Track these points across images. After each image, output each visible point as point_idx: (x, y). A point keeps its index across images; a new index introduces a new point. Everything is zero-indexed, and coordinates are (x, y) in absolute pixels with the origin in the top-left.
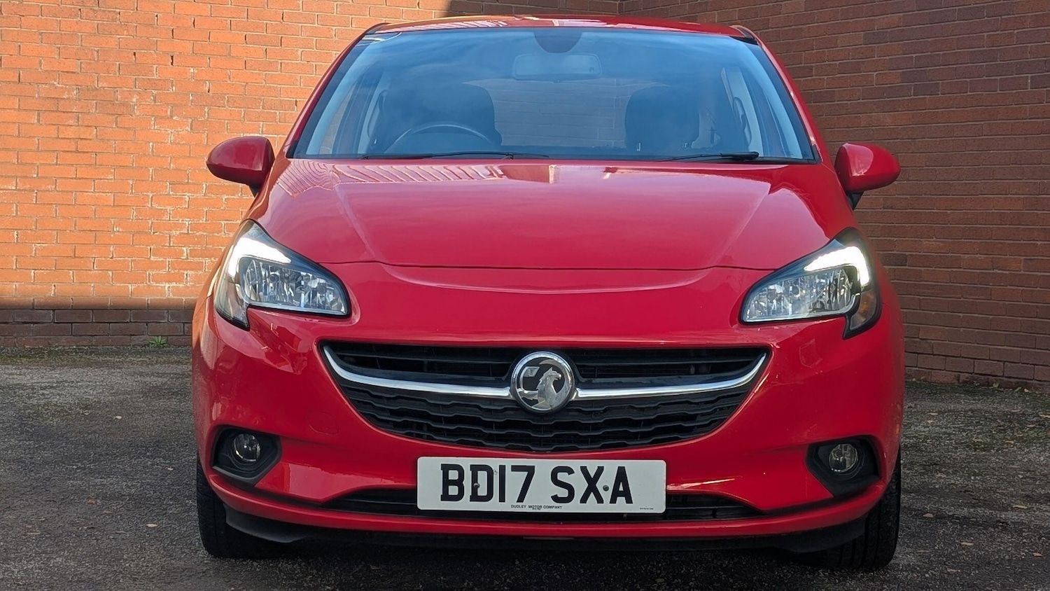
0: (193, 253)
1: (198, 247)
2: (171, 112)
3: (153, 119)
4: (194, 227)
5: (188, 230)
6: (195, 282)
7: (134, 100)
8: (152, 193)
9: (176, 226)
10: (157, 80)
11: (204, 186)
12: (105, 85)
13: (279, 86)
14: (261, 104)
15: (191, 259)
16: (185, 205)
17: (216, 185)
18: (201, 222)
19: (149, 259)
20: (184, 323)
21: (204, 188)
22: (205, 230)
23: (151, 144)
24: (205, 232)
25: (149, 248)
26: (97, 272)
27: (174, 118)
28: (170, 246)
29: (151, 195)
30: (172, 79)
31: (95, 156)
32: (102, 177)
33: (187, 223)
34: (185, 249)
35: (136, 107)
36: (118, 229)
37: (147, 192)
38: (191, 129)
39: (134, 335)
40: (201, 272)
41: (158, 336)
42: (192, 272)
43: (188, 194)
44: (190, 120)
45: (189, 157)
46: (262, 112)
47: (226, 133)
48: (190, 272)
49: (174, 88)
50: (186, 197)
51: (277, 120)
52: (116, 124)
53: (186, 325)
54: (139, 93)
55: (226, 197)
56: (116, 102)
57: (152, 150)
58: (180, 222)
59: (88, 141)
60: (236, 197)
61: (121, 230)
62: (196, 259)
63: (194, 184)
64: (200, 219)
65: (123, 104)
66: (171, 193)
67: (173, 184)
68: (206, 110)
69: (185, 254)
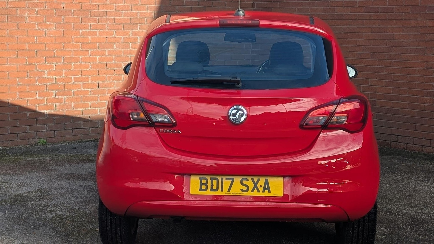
0: (58, 94)
1: (60, 91)
2: (46, 19)
3: (36, 24)
4: (59, 80)
5: (55, 82)
6: (59, 109)
7: (27, 14)
8: (37, 63)
9: (50, 80)
10: (37, 2)
11: (63, 58)
12: (12, 6)
13: (98, 4)
14: (90, 14)
15: (57, 97)
16: (54, 68)
17: (68, 57)
18: (62, 77)
19: (36, 98)
20: (54, 131)
21: (63, 59)
22: (64, 81)
23: (36, 37)
24: (64, 82)
25: (36, 92)
26: (10, 107)
27: (47, 23)
28: (46, 91)
29: (36, 64)
30: (45, 2)
31: (7, 45)
32: (12, 56)
33: (55, 78)
34: (54, 92)
35: (27, 18)
36: (20, 83)
37: (34, 63)
38: (56, 28)
39: (30, 139)
40: (62, 104)
41: (42, 138)
42: (58, 104)
43: (55, 63)
44: (55, 24)
45: (55, 43)
46: (90, 18)
47: (73, 29)
48: (57, 104)
49: (46, 7)
50: (54, 64)
51: (98, 22)
52: (18, 27)
53: (56, 132)
54: (29, 10)
55: (74, 63)
56: (17, 15)
57: (37, 41)
58: (51, 78)
59: (4, 37)
60: (78, 63)
61: (22, 84)
62: (60, 97)
63: (57, 57)
64: (61, 76)
65: (21, 16)
66: (46, 63)
67: (47, 58)
68: (63, 18)
69: (54, 95)
